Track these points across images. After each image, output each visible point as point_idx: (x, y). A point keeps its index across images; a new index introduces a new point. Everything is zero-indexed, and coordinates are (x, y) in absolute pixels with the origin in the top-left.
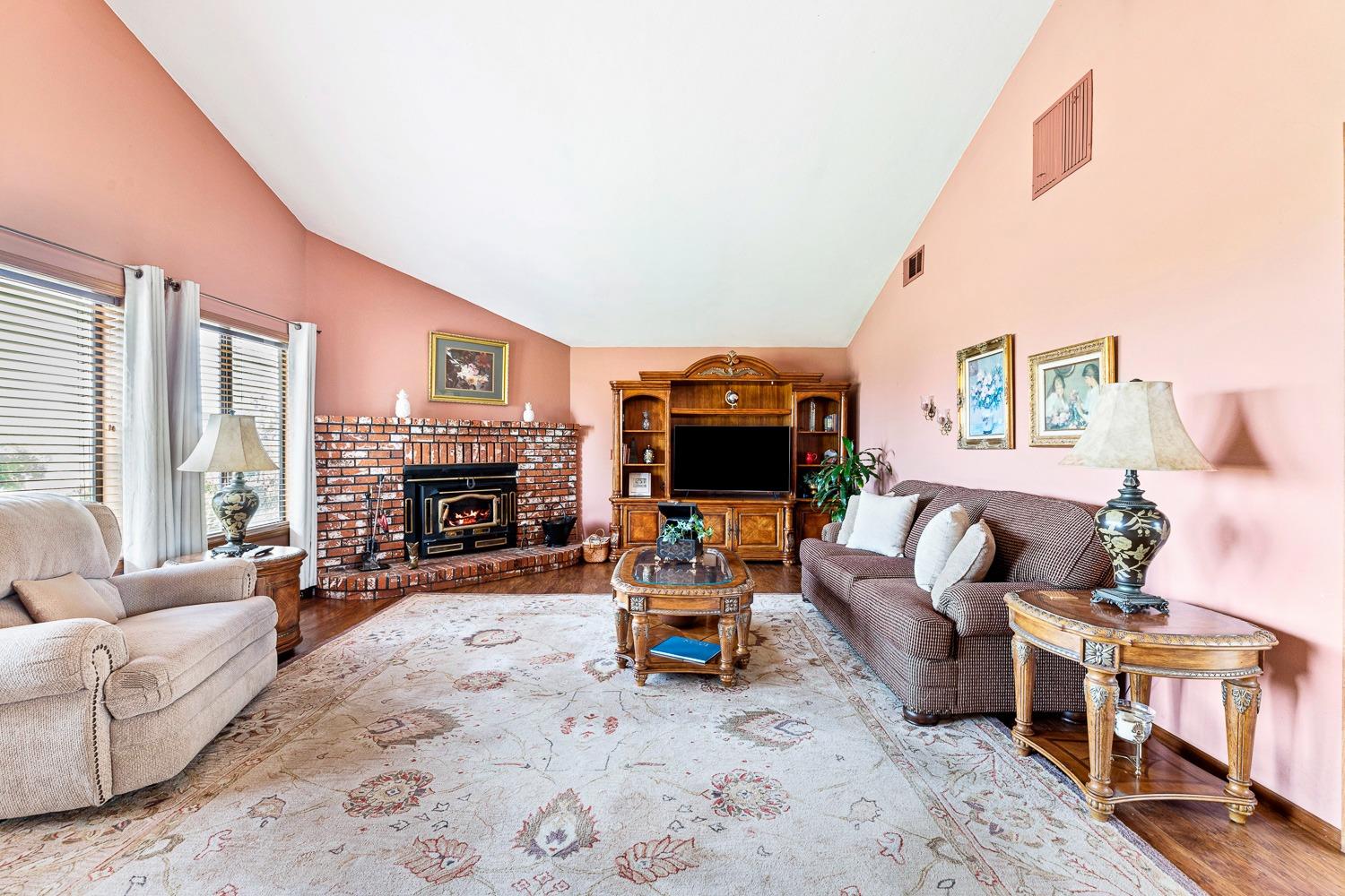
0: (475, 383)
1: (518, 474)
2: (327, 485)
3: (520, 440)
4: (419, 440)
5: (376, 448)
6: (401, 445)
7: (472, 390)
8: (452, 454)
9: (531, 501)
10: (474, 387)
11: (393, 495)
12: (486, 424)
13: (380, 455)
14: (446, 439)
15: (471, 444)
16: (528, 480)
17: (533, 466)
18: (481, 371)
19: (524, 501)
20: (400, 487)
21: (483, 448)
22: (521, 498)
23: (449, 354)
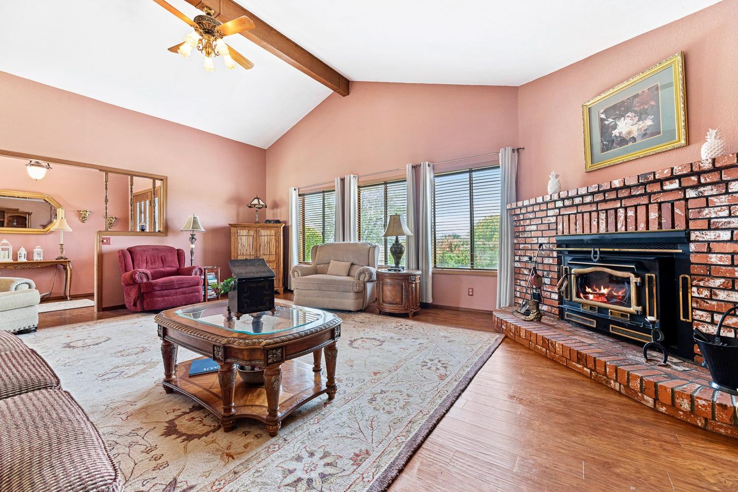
0: (635, 134)
1: (693, 247)
2: (520, 249)
3: (691, 193)
4: (566, 213)
5: (540, 222)
6: (555, 218)
7: (631, 144)
8: (595, 223)
9: (722, 295)
10: (634, 139)
11: (551, 261)
12: (617, 183)
13: (543, 227)
14: (587, 208)
15: (616, 210)
16: (714, 259)
17: (726, 235)
18: (641, 115)
19: (706, 293)
20: (555, 254)
21: (631, 213)
22: (698, 287)
23: (603, 116)
